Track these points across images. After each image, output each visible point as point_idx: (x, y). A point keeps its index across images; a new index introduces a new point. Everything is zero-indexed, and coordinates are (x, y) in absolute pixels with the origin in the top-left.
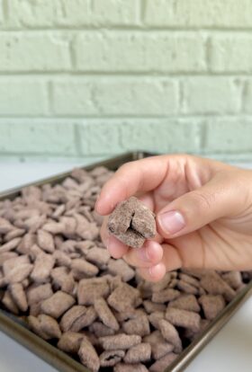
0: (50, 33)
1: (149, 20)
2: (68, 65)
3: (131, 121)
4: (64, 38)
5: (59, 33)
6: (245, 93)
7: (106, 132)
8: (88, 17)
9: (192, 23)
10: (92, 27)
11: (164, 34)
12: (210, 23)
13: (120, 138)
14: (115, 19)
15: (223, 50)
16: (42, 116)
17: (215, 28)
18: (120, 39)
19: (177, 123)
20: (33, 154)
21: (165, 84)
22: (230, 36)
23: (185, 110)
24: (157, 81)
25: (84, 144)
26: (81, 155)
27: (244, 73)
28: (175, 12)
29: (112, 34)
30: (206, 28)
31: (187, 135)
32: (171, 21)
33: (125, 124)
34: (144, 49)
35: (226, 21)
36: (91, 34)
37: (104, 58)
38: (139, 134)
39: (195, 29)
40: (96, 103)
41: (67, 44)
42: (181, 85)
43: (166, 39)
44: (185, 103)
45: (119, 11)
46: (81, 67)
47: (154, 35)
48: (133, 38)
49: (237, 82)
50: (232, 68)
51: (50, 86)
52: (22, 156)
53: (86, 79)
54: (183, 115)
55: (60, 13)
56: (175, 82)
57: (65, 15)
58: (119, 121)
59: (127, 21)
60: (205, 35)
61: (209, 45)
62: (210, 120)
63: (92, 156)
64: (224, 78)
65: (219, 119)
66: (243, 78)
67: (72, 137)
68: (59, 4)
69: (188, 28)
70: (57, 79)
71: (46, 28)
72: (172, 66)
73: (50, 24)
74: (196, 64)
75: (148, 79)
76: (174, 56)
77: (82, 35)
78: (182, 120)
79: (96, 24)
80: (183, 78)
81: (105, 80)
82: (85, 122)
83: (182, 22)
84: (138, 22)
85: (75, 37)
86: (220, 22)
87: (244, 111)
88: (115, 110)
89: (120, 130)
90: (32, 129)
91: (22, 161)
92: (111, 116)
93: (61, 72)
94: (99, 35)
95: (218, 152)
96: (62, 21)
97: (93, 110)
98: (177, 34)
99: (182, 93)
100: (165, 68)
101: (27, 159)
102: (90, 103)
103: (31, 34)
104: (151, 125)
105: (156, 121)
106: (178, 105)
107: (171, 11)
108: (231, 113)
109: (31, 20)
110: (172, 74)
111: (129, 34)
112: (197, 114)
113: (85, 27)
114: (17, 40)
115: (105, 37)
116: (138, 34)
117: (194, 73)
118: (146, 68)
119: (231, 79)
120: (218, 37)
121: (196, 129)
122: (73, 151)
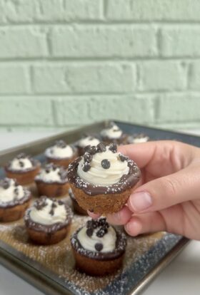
0: (31, 27)
1: (110, 15)
2: (45, 53)
3: (98, 97)
4: (42, 31)
5: (38, 27)
6: (190, 74)
7: (77, 107)
8: (62, 13)
9: (145, 17)
10: (64, 22)
11: (123, 26)
12: (160, 17)
13: (89, 111)
14: (82, 15)
15: (170, 38)
16: (25, 94)
17: (164, 21)
18: (87, 31)
19: (135, 99)
20: (18, 125)
21: (124, 67)
22: (177, 27)
23: (141, 88)
24: (117, 65)
25: (60, 117)
26: (57, 126)
27: (188, 57)
28: (131, 8)
29: (81, 27)
30: (157, 21)
31: (144, 108)
32: (129, 16)
33: (93, 100)
34: (107, 38)
35: (173, 15)
36: (63, 27)
37: (76, 47)
38: (104, 108)
39: (147, 22)
40: (68, 83)
41: (44, 36)
42: (138, 68)
43: (125, 31)
44: (141, 82)
45: (87, 9)
46: (56, 54)
47: (114, 28)
48: (98, 30)
49: (183, 65)
50: (179, 53)
51: (32, 70)
52: (9, 127)
53: (60, 64)
54: (140, 92)
55: (38, 10)
56: (133, 65)
57: (42, 12)
58: (87, 98)
59: (92, 16)
60: (156, 27)
61: (159, 35)
62: (162, 95)
63: (66, 126)
64: (172, 62)
65: (169, 95)
66: (188, 61)
67: (50, 111)
68: (37, 4)
69: (142, 21)
70: (37, 64)
71: (27, 23)
72: (131, 53)
73: (31, 20)
74: (150, 51)
75: (111, 63)
76: (131, 44)
77: (57, 28)
78: (139, 96)
79: (67, 19)
80: (139, 62)
81: (75, 64)
82: (60, 99)
83: (137, 16)
84: (101, 17)
85: (51, 30)
86: (168, 16)
87: (189, 88)
88: (85, 88)
89: (89, 105)
90: (18, 105)
91: (10, 130)
92: (81, 94)
93: (40, 58)
94: (70, 28)
95: (169, 122)
96: (40, 17)
97: (66, 88)
98: (133, 27)
99: (138, 74)
100: (124, 54)
101: (14, 129)
102: (63, 83)
103: (15, 28)
104: (115, 101)
105: (117, 97)
106: (135, 83)
107: (128, 7)
108: (179, 90)
109: (15, 17)
110: (130, 59)
111: (94, 27)
112: (152, 91)
113: (59, 22)
114: (4, 33)
115: (75, 30)
116: (102, 27)
117: (148, 58)
118: (109, 54)
119: (178, 62)
120: (167, 28)
121: (150, 103)
122: (51, 122)
